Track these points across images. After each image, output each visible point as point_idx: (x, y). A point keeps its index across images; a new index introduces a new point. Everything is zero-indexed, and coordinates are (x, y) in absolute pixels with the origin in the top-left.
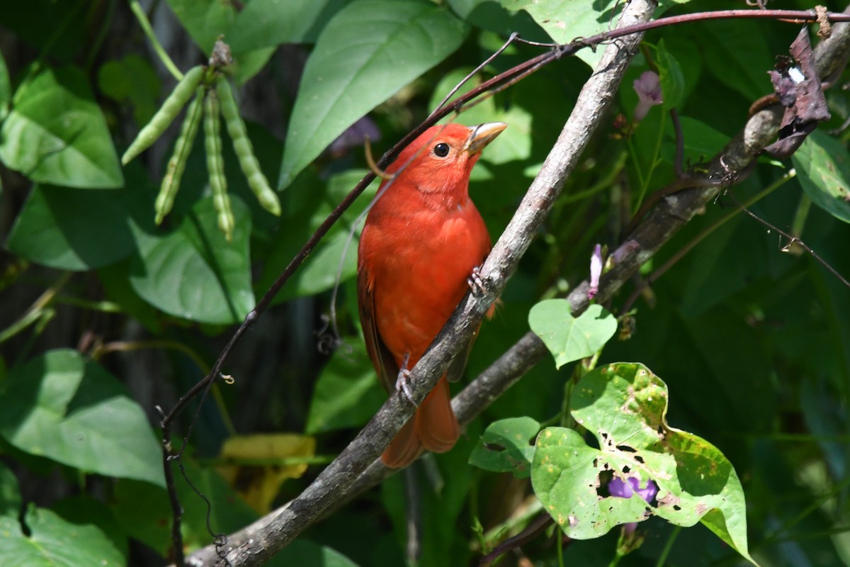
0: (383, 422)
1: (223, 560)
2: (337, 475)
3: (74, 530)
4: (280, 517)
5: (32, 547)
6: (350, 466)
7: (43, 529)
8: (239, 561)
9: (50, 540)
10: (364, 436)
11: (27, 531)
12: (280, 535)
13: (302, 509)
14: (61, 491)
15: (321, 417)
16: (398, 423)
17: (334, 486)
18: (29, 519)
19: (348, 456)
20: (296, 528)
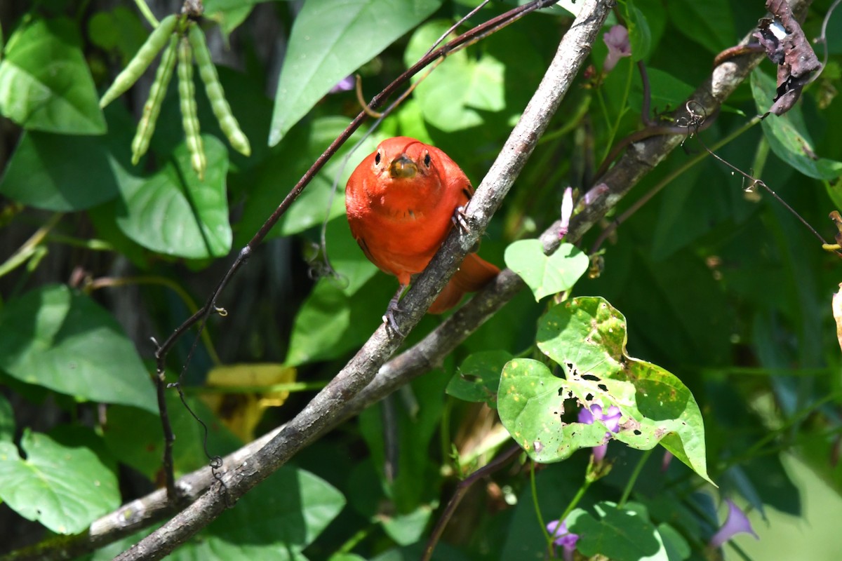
0: (371, 352)
1: (219, 481)
2: (327, 402)
3: (69, 453)
4: (273, 441)
5: (29, 470)
6: (340, 394)
7: (38, 453)
8: (234, 482)
9: (46, 463)
10: (354, 366)
11: (23, 455)
12: (273, 458)
13: (294, 434)
14: (51, 417)
15: (301, 350)
16: (386, 353)
17: (324, 413)
18: (25, 443)
19: (338, 384)
20: (288, 452)
